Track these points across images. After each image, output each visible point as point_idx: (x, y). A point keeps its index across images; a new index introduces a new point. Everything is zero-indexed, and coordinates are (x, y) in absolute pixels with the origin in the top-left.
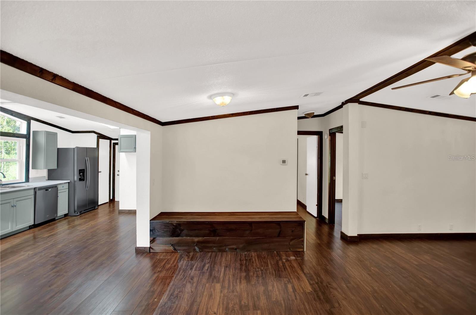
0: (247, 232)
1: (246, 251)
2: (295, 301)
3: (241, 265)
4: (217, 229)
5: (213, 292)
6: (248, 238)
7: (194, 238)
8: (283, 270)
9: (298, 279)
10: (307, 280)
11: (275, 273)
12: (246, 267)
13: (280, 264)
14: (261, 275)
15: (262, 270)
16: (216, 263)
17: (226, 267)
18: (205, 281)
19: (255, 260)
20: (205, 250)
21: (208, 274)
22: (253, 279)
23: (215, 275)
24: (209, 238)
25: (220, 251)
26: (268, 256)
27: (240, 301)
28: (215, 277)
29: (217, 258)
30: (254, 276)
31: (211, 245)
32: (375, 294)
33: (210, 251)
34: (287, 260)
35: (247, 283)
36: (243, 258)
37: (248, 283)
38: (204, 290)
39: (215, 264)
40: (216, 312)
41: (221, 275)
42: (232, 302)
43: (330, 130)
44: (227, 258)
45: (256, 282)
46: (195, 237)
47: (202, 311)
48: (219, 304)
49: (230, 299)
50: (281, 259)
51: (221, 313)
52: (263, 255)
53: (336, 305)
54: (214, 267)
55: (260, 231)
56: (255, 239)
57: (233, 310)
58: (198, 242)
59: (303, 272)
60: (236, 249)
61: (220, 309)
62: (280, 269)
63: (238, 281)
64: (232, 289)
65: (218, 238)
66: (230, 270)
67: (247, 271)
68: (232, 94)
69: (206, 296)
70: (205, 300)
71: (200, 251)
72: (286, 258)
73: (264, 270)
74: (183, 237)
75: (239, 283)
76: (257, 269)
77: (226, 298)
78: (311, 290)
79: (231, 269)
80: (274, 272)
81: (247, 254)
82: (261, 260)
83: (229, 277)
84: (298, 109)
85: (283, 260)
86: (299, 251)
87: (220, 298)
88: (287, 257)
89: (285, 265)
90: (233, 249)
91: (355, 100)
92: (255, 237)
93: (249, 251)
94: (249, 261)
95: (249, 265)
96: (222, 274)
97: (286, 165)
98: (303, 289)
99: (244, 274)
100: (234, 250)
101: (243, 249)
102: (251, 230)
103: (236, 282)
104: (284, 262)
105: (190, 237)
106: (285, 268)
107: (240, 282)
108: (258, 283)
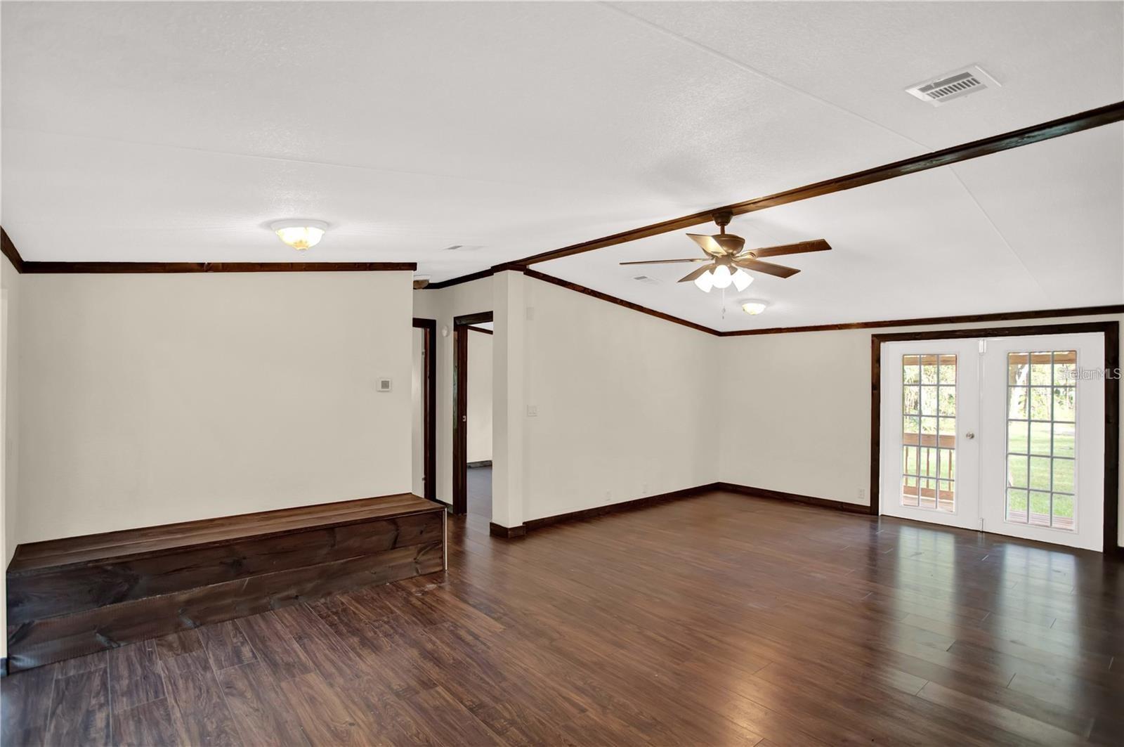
0: (324, 551)
1: (322, 597)
2: (490, 651)
3: (332, 625)
4: (245, 558)
5: (310, 691)
6: (327, 564)
7: (176, 593)
8: (430, 611)
9: (469, 617)
10: (485, 614)
11: (419, 620)
12: (346, 625)
13: (414, 601)
14: (392, 631)
15: (387, 623)
16: (264, 637)
17: (299, 639)
18: (271, 679)
19: (356, 608)
20: (213, 618)
21: (263, 664)
22: (382, 643)
23: (285, 661)
24: (222, 585)
25: (255, 610)
26: (378, 594)
27: (389, 687)
28: (288, 664)
29: (256, 628)
30: (378, 635)
31: (229, 601)
32: (598, 604)
33: (228, 616)
34: (425, 593)
35: (374, 652)
36: (324, 611)
37: (378, 653)
38: (285, 695)
39: (263, 641)
40: (351, 721)
41: (303, 658)
42: (373, 693)
43: (456, 319)
44: (286, 622)
45: (393, 645)
46: (179, 590)
47: (317, 730)
48: (347, 708)
49: (363, 690)
50: (410, 594)
51: (365, 720)
52: (366, 596)
53: (556, 636)
54: (266, 647)
55: (354, 543)
56: (342, 564)
57: (385, 705)
58: (189, 602)
59: (469, 604)
60: (297, 597)
61: (355, 713)
62: (422, 611)
63: (352, 654)
64: (352, 672)
65: (248, 579)
66: (312, 640)
67: (355, 632)
68: (325, 222)
69: (303, 705)
70: (307, 711)
71: (194, 623)
72: (418, 589)
73: (392, 621)
74: (137, 599)
75: (357, 658)
76: (376, 624)
77: (351, 691)
78: (503, 627)
79: (317, 640)
80: (414, 619)
81: (328, 602)
82: (370, 606)
83: (325, 655)
84: (415, 269)
85: (416, 595)
86: (435, 572)
87: (339, 697)
88: (419, 587)
89: (426, 602)
90: (288, 598)
91: (520, 266)
92: (343, 559)
93: (329, 594)
94: (344, 614)
95: (349, 620)
96: (300, 653)
97: (388, 391)
98: (490, 631)
99: (355, 640)
100: (292, 600)
101: (315, 593)
102: (333, 546)
103: (350, 659)
104: (421, 597)
105: (162, 594)
106: (431, 607)
107: (360, 656)
108: (398, 645)
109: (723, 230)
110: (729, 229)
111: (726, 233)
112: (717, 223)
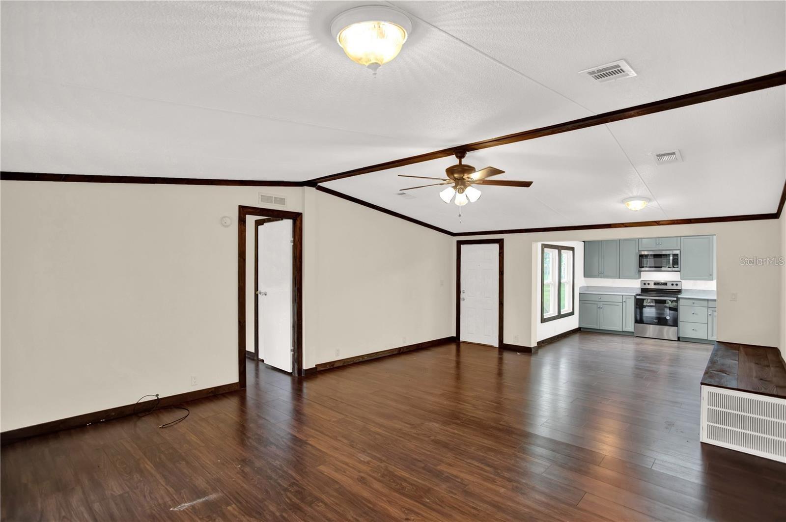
109: (460, 162)
110: (465, 161)
111: (463, 163)
112: (457, 157)
